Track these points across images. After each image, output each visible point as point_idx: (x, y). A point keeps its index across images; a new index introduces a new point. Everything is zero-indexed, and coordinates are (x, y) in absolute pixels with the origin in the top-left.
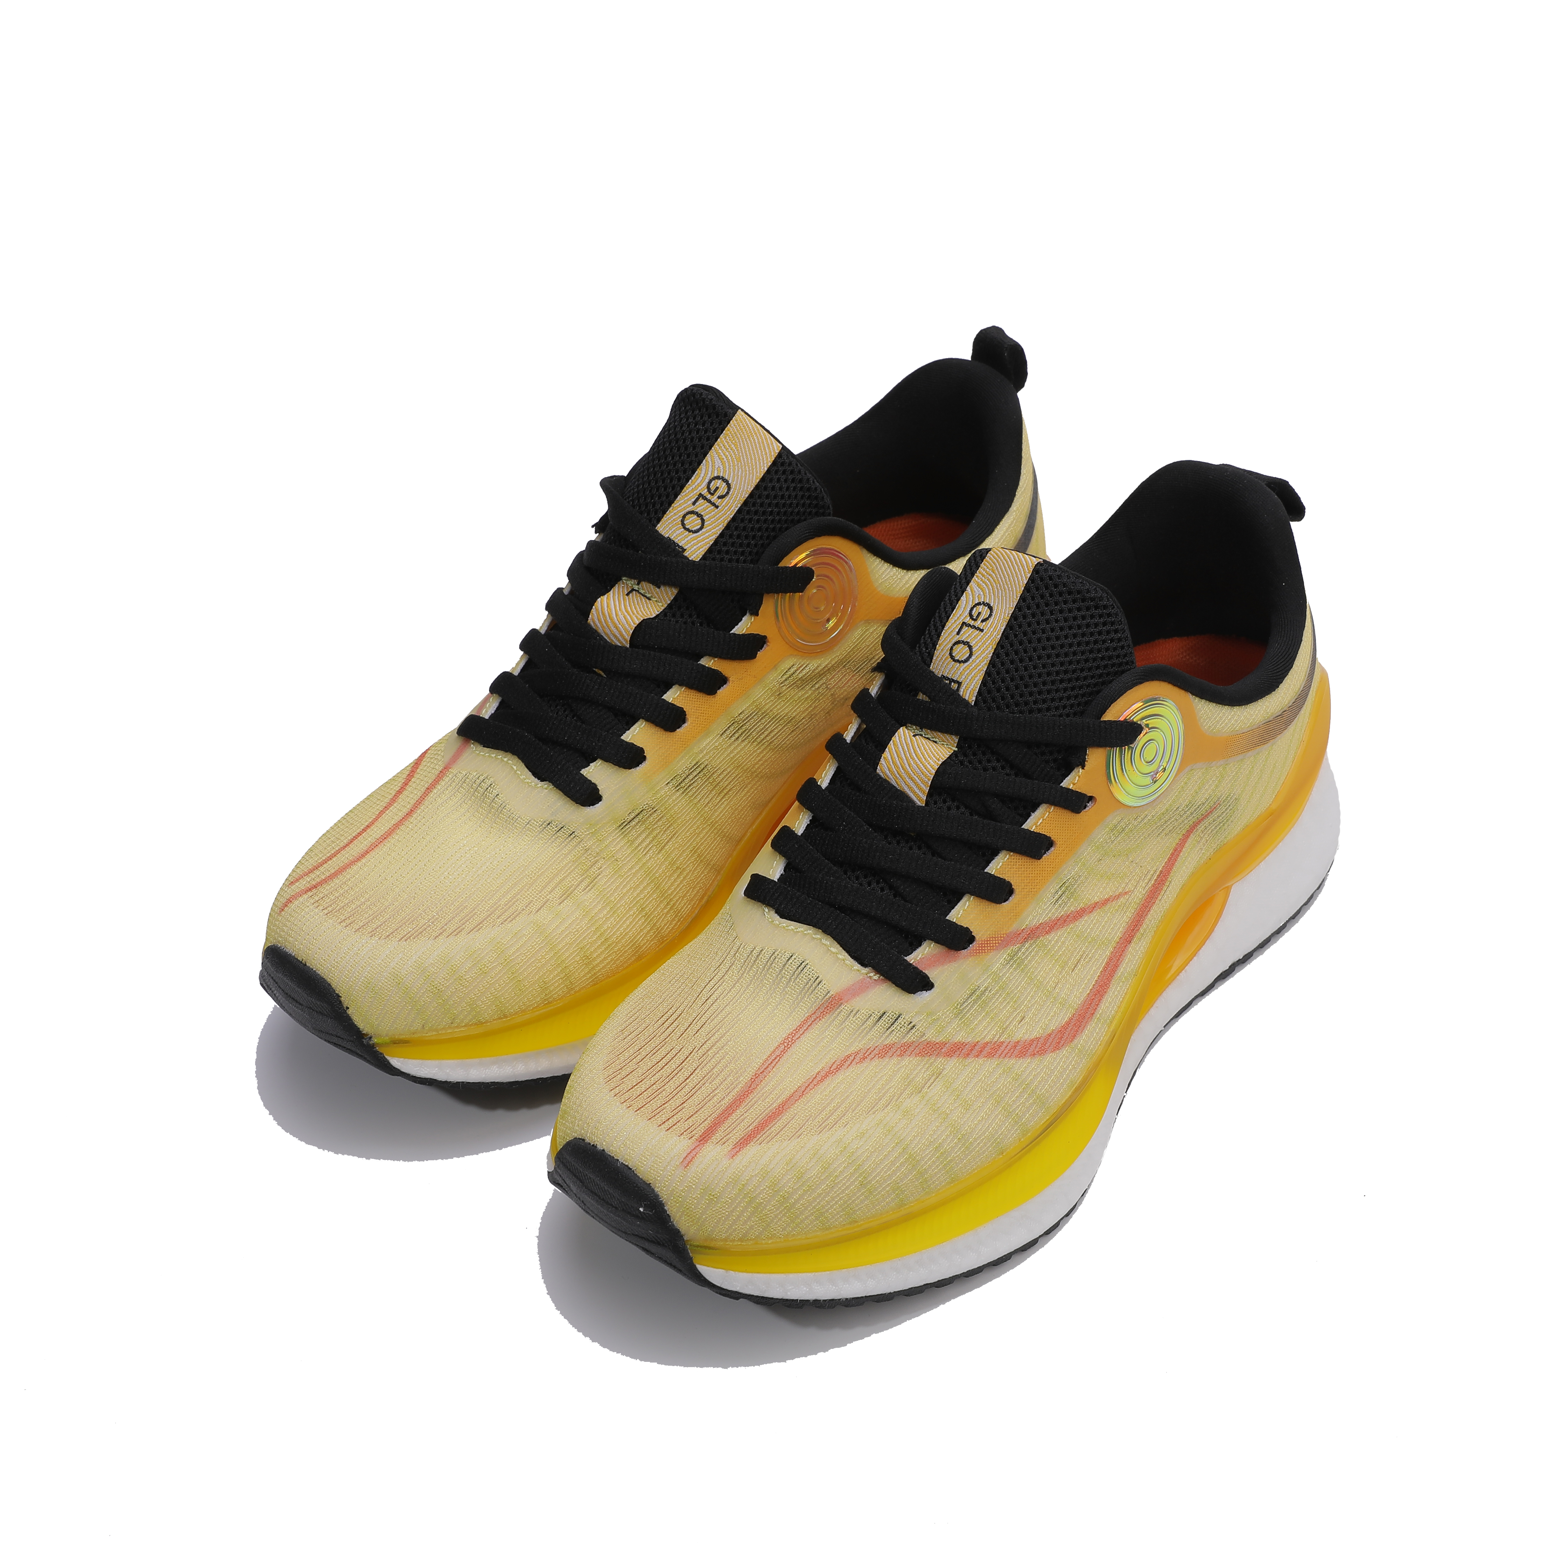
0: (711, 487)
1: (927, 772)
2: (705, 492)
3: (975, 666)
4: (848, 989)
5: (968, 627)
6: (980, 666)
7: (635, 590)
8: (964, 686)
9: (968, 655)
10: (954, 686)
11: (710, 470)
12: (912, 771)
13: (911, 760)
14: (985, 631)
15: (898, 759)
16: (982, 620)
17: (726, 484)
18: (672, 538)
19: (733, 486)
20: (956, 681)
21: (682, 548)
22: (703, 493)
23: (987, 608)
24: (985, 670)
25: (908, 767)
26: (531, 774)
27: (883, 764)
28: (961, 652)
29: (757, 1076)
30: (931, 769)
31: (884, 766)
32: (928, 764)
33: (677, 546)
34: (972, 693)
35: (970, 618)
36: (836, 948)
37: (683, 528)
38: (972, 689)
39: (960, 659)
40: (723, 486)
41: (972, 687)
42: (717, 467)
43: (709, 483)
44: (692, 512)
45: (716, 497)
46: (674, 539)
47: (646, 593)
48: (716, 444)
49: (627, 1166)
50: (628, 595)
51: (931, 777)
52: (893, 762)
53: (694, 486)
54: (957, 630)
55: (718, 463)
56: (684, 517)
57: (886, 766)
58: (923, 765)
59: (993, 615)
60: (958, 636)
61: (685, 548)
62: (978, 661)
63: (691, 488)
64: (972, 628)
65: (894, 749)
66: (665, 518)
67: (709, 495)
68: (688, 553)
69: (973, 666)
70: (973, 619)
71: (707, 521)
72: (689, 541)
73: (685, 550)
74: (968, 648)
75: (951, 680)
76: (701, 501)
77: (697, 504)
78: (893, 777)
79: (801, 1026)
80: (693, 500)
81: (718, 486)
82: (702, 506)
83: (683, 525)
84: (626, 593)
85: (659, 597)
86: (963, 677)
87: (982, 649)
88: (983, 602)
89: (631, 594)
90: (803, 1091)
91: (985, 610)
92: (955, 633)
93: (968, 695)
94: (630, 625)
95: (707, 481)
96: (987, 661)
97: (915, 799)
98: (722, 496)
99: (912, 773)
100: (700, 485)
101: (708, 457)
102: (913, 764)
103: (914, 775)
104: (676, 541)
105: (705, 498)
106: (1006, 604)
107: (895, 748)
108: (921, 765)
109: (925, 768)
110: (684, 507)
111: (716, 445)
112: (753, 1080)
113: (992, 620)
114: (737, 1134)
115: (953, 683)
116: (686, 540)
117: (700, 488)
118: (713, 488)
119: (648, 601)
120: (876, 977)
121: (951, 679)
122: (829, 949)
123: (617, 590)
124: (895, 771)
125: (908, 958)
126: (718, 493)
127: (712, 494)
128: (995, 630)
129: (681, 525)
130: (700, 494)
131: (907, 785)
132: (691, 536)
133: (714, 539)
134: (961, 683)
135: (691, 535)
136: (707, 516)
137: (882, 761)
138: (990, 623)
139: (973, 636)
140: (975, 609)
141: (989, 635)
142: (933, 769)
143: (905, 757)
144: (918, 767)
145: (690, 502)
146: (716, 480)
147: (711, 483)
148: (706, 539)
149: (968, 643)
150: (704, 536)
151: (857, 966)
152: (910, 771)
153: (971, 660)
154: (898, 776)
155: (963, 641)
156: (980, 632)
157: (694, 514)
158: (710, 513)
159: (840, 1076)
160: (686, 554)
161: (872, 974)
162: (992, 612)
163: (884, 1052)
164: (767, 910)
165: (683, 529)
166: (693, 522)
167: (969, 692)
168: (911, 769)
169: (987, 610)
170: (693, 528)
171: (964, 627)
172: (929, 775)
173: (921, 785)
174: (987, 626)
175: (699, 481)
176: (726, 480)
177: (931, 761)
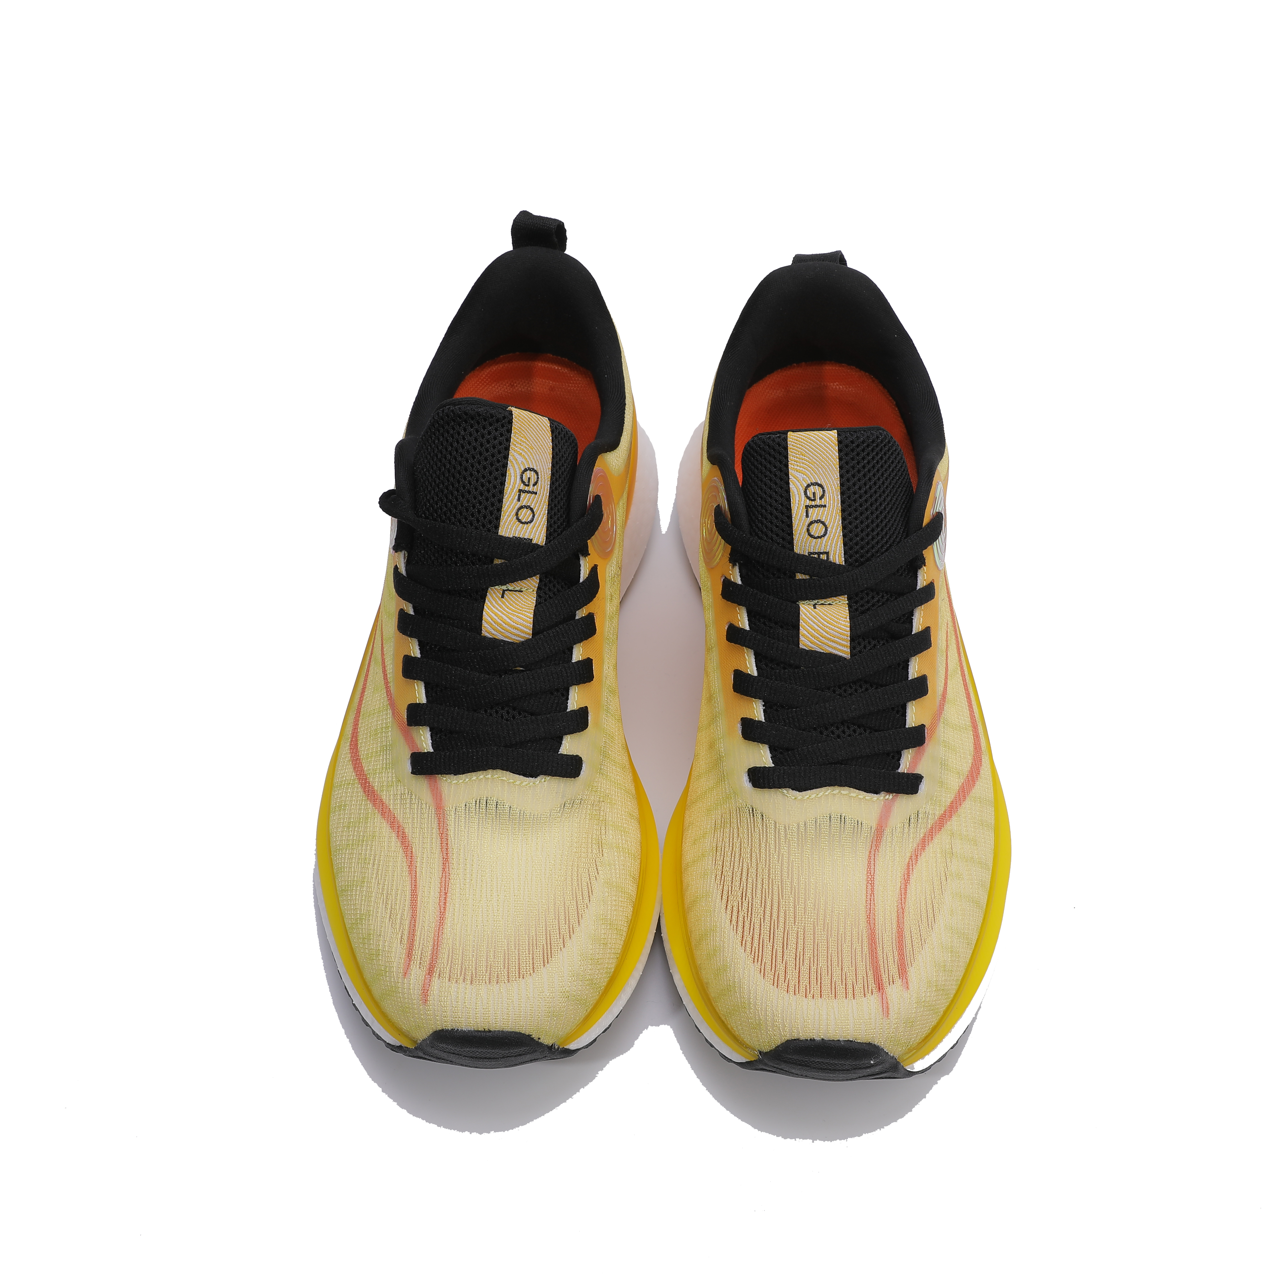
0: (524, 480)
1: (843, 631)
2: (522, 487)
3: (833, 535)
4: (881, 818)
5: (812, 508)
6: (837, 534)
7: (506, 590)
8: (832, 553)
9: (824, 529)
10: (824, 557)
11: (516, 467)
12: (831, 636)
13: (826, 628)
14: (827, 506)
15: (815, 632)
16: (820, 498)
17: (534, 472)
18: (516, 536)
19: (539, 471)
20: (823, 552)
21: (529, 539)
22: (521, 488)
23: (817, 486)
24: (842, 534)
25: (826, 635)
26: (522, 776)
27: (803, 640)
28: (817, 529)
29: (868, 917)
30: (845, 628)
31: (805, 641)
32: (841, 625)
33: (524, 540)
34: (840, 556)
35: (809, 500)
36: (854, 793)
37: (521, 523)
38: (839, 553)
39: (819, 535)
40: (532, 474)
41: (838, 552)
42: (520, 462)
43: (522, 478)
44: (521, 508)
45: (531, 486)
46: (518, 536)
47: (515, 588)
48: (511, 444)
49: (848, 1040)
50: (503, 597)
51: (848, 634)
52: (811, 636)
53: (511, 486)
54: (805, 514)
55: (520, 459)
56: (517, 514)
57: (807, 641)
58: (837, 628)
59: (826, 490)
60: (808, 519)
61: (531, 538)
62: (834, 531)
63: (510, 489)
64: (816, 507)
65: (806, 626)
66: (501, 523)
67: (527, 487)
68: (535, 541)
69: (832, 536)
70: (812, 500)
71: (535, 508)
72: (531, 531)
73: (532, 539)
74: (821, 525)
75: (819, 554)
76: (523, 495)
77: (521, 499)
78: (816, 646)
79: (869, 863)
80: (517, 497)
81: (528, 477)
82: (525, 499)
83: (519, 521)
84: (501, 596)
85: (528, 586)
86: (828, 547)
87: (832, 520)
88: (811, 483)
89: (505, 595)
90: (902, 908)
91: (817, 489)
92: (804, 517)
93: (837, 558)
94: (527, 621)
95: (519, 477)
96: (840, 527)
97: (840, 654)
98: (535, 483)
99: (831, 637)
100: (515, 483)
101: (510, 457)
102: (829, 630)
103: (834, 638)
104: (521, 536)
105: (525, 492)
106: (831, 477)
107: (806, 624)
108: (836, 628)
109: (841, 629)
110: (513, 507)
111: (512, 446)
112: (868, 922)
113: (827, 495)
114: (894, 970)
115: (821, 555)
116: (528, 531)
117: (516, 486)
118: (526, 481)
119: (521, 593)
120: (891, 797)
121: (819, 552)
122: (850, 796)
123: (491, 598)
124: (817, 641)
125: (900, 770)
126: (532, 483)
127: (528, 485)
128: (834, 501)
129: (518, 522)
130: (519, 490)
131: (831, 647)
132: (530, 527)
133: (546, 519)
134: (828, 552)
135: (530, 525)
136: (533, 504)
137: (801, 638)
138: (827, 498)
139: (821, 513)
140: (808, 491)
141: (831, 507)
142: (846, 627)
143: (820, 627)
144: (834, 631)
145: (516, 500)
146: (525, 473)
147: (523, 477)
148: (541, 523)
149: (819, 520)
150: (539, 521)
151: (875, 797)
152: (829, 636)
153: (828, 532)
154: (821, 644)
155: (815, 521)
156: (824, 508)
157: (523, 508)
158: (534, 501)
159: (913, 878)
160: (534, 542)
161: (887, 797)
162: (824, 488)
163: (923, 844)
164: (785, 791)
165: (521, 525)
166: (525, 515)
167: (838, 556)
168: (829, 635)
169: (818, 488)
170: (528, 519)
171: (809, 509)
172: (846, 633)
173: (843, 642)
174: (826, 501)
175: (512, 481)
176: (532, 468)
177: (841, 622)
